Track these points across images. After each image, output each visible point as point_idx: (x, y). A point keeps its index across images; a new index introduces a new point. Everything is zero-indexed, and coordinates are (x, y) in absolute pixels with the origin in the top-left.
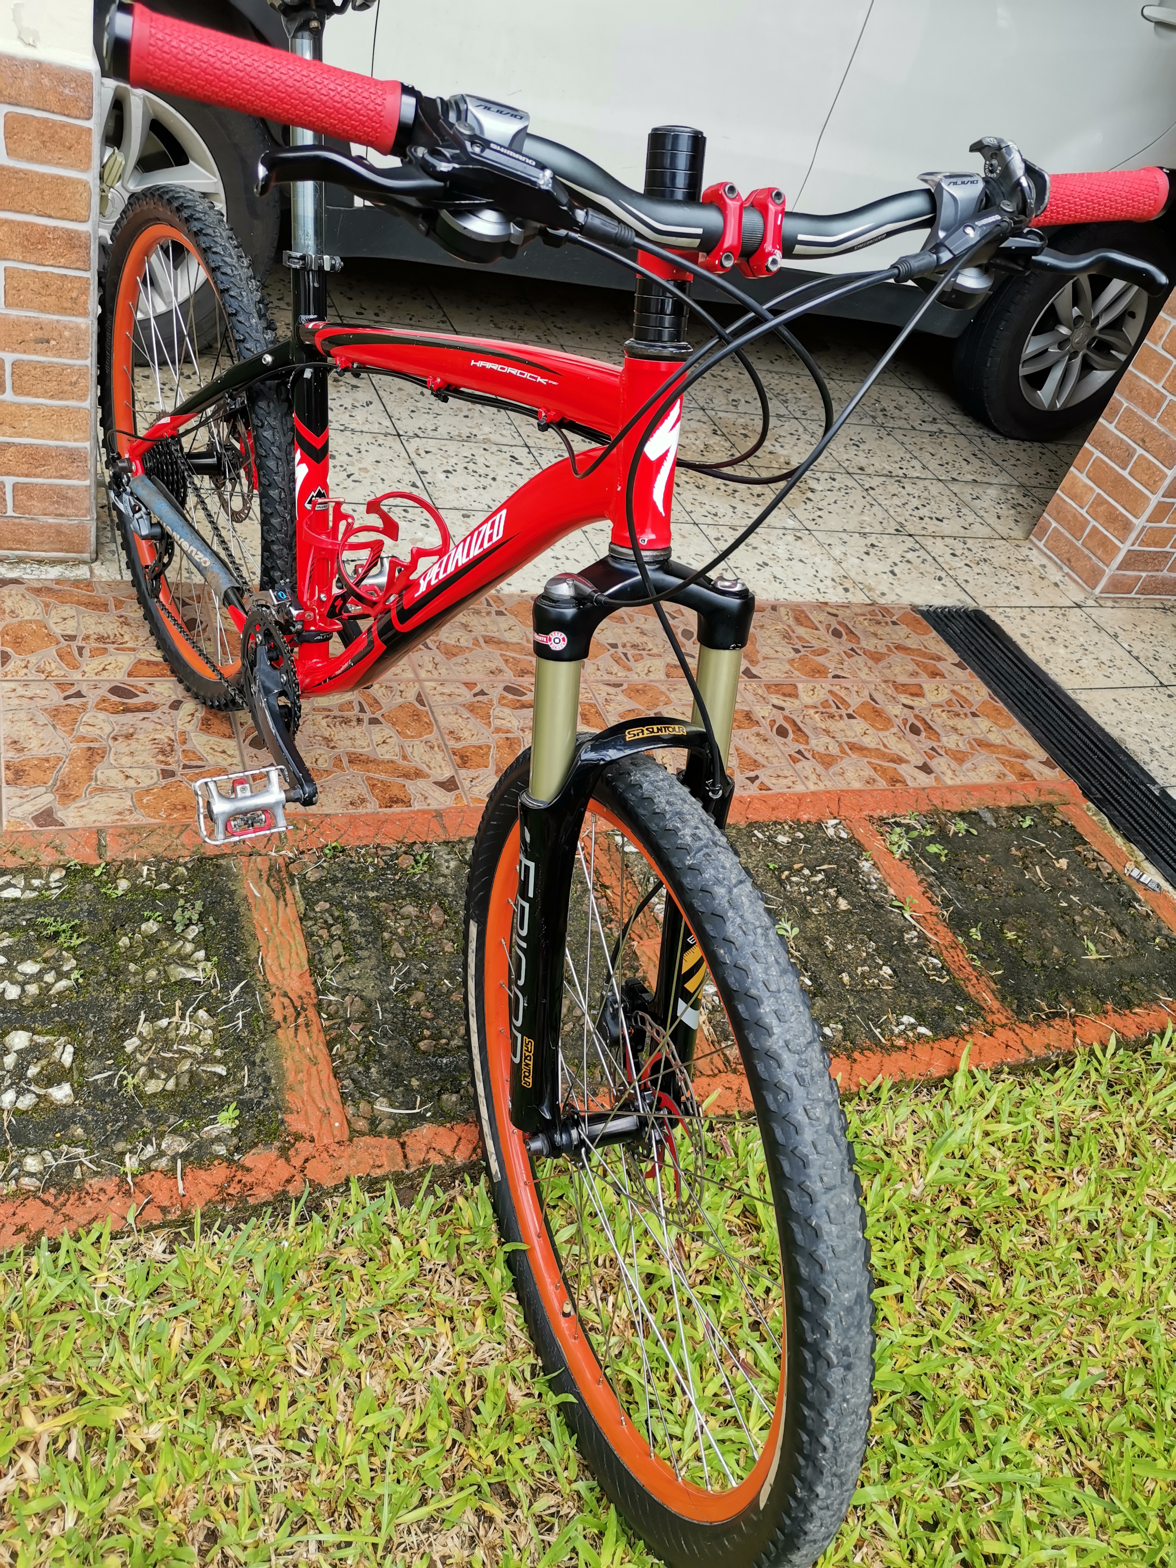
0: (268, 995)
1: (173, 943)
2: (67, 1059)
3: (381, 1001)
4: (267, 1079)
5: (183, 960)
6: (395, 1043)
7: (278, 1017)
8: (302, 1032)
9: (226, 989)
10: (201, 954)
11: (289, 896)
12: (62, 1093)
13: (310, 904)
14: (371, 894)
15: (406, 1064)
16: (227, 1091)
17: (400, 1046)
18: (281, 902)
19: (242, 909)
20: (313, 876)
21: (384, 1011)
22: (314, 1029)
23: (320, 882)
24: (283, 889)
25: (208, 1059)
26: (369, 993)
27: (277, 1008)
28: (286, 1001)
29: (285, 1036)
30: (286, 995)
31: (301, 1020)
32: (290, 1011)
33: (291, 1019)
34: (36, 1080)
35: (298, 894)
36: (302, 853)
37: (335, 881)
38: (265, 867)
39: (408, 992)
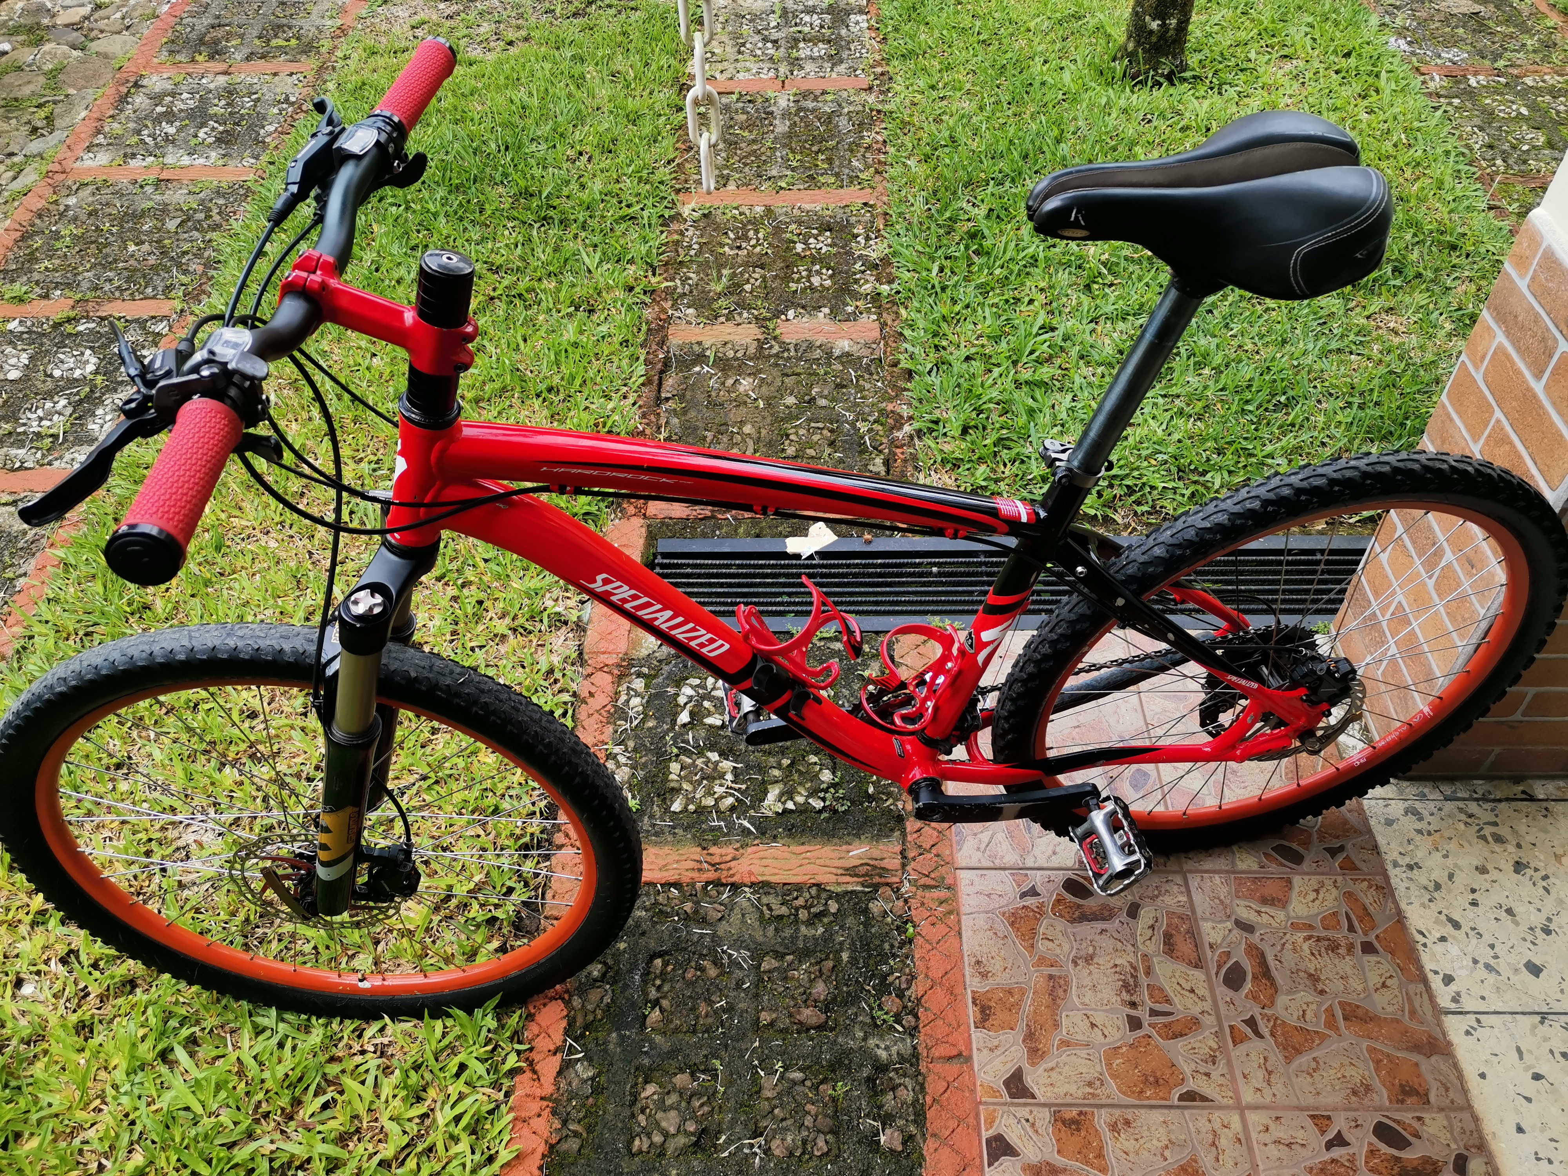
0: (738, 845)
1: (807, 790)
2: (709, 721)
3: (714, 936)
4: (656, 834)
5: (789, 794)
6: (666, 937)
7: (713, 850)
8: (696, 865)
9: (751, 820)
10: (790, 805)
11: (847, 879)
12: (684, 717)
13: (838, 897)
14: (845, 956)
15: (642, 941)
16: (655, 808)
17: (661, 941)
18: (840, 871)
19: (836, 840)
20: (875, 907)
21: (702, 936)
22: (695, 875)
23: (866, 911)
24: (857, 875)
25: (690, 800)
26: (723, 928)
27: (723, 851)
28: (729, 858)
29: (695, 852)
30: (734, 859)
31: (706, 865)
32: (717, 859)
33: (709, 859)
34: (699, 705)
35: (850, 888)
36: (906, 901)
37: (867, 925)
38: (885, 864)
39: (717, 963)
